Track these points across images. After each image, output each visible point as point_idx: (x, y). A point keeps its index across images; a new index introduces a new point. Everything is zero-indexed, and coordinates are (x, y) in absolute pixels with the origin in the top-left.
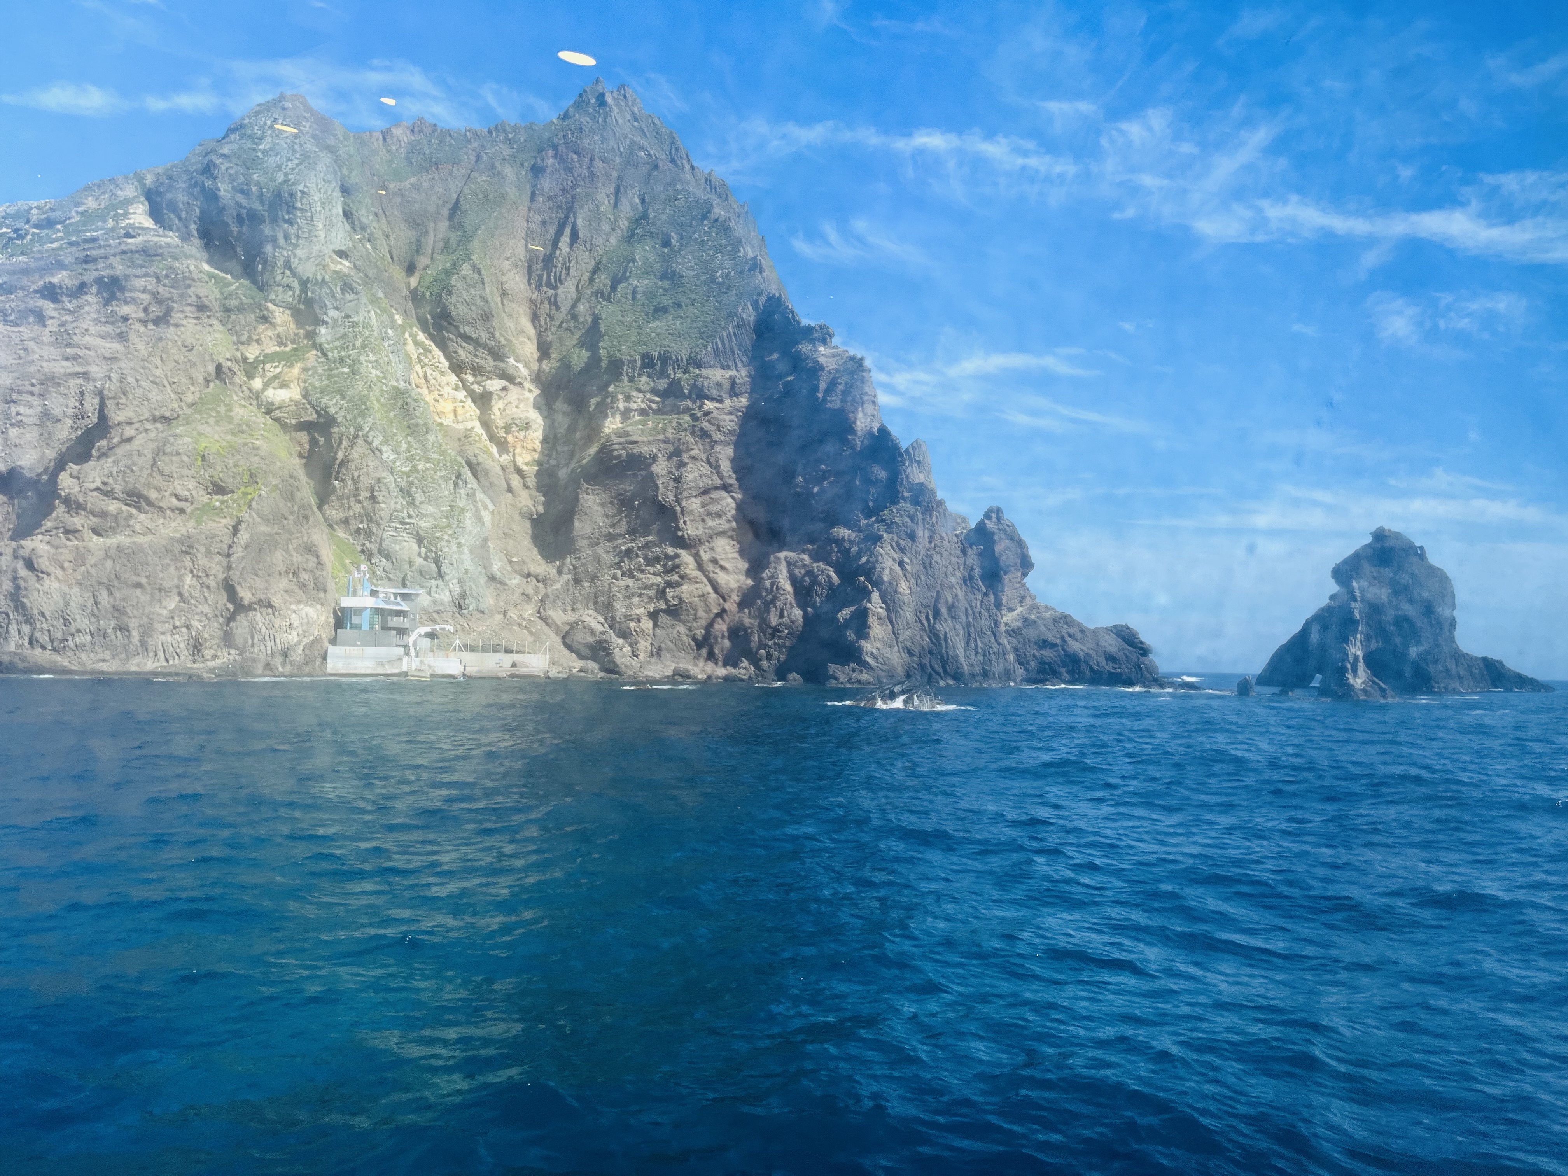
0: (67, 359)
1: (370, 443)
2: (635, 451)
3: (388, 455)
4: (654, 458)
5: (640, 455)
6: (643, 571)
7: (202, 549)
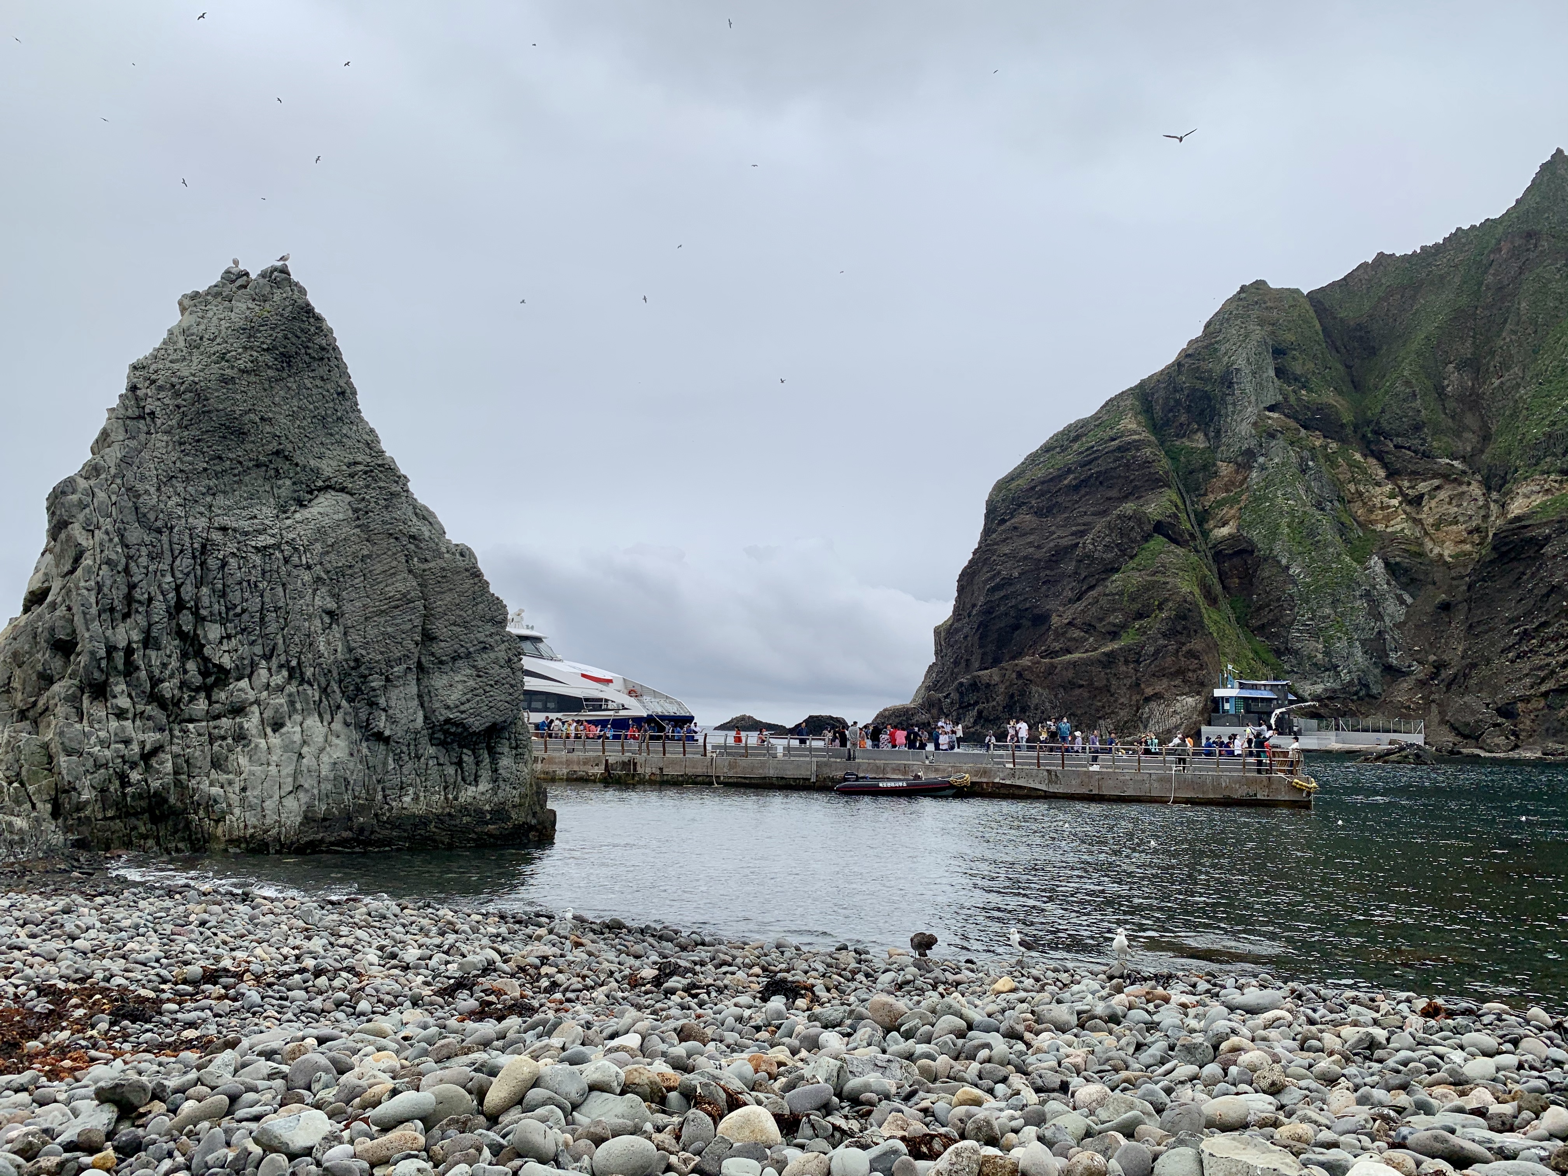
0: (1072, 534)
1: (1279, 562)
2: (1528, 535)
3: (1295, 570)
4: (1547, 539)
5: (1532, 538)
6: (1536, 652)
7: (1122, 659)
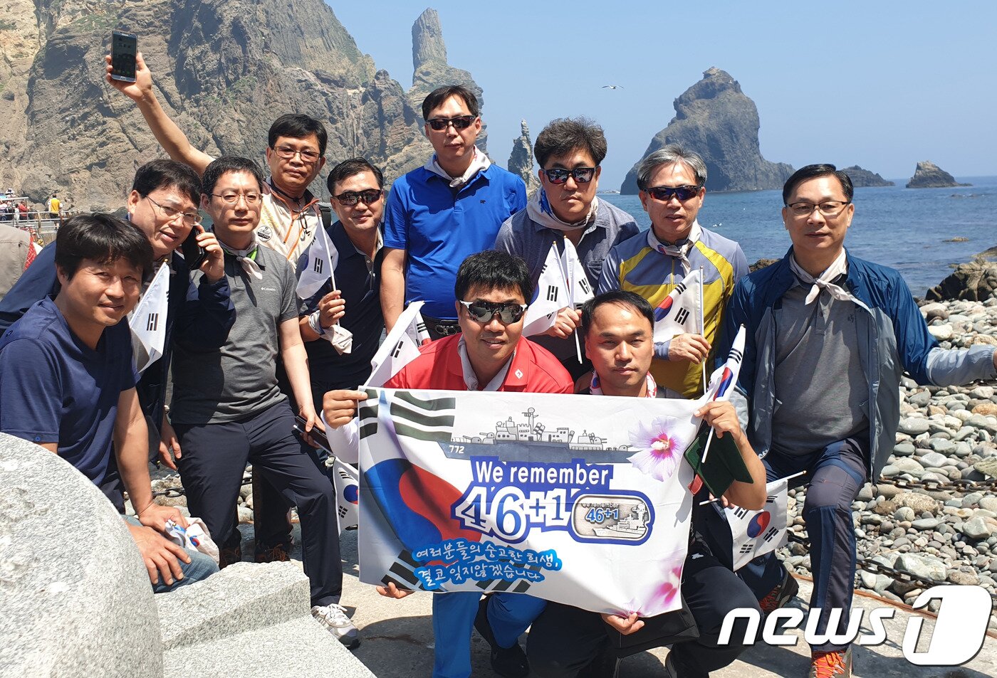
2: (72, 44)
4: (87, 48)
5: (76, 47)
6: (82, 135)
